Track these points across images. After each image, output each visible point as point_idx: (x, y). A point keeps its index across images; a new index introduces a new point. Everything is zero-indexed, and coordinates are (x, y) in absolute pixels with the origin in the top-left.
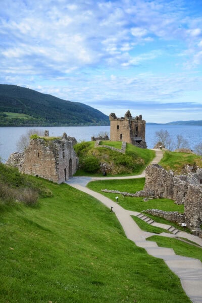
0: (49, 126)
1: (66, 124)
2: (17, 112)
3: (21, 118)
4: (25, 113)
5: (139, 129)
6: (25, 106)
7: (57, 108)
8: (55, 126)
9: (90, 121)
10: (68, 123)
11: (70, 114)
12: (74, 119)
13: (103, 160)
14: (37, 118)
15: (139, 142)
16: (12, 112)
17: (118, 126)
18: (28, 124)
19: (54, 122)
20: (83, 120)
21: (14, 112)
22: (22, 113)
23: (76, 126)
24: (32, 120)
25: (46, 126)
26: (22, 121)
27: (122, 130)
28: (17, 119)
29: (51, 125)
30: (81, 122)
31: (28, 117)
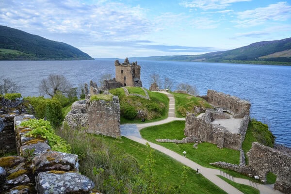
0: (39, 60)
1: (53, 59)
2: (10, 49)
3: (14, 53)
4: (17, 50)
5: (136, 72)
6: (17, 44)
7: (45, 46)
8: (44, 60)
9: (72, 56)
10: (54, 58)
11: (56, 51)
12: (59, 55)
13: (139, 108)
14: (28, 54)
15: (137, 81)
16: (5, 48)
17: (122, 71)
18: (20, 58)
19: (43, 57)
20: (66, 56)
21: (7, 48)
22: (14, 49)
23: (62, 60)
24: (23, 55)
25: (36, 60)
26: (15, 56)
27: (125, 74)
28: (10, 54)
29: (40, 59)
30: (65, 57)
31: (20, 53)
